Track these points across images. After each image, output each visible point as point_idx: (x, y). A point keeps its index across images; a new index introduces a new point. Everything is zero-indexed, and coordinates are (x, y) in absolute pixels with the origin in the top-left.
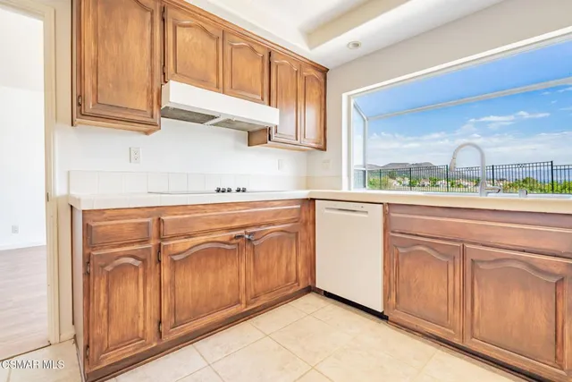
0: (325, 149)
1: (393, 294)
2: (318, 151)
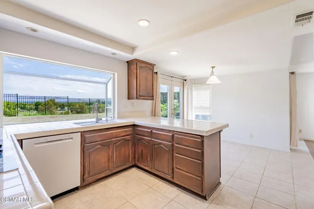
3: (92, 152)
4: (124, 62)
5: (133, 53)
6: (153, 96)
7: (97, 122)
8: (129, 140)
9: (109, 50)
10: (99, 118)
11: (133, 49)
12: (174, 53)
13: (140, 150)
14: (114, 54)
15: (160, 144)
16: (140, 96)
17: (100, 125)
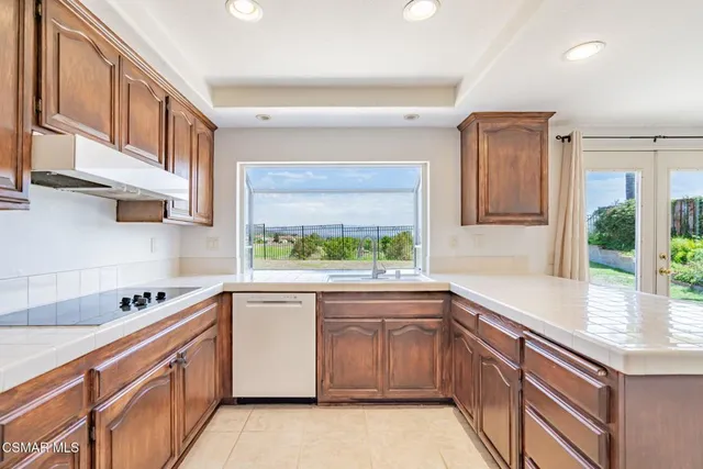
0: (212, 225)
1: (328, 376)
2: (205, 227)
3: (338, 337)
4: (452, 129)
5: (454, 102)
6: (541, 214)
7: (375, 277)
8: (434, 331)
9: (396, 112)
10: (380, 268)
11: (452, 88)
12: (583, 53)
13: (458, 363)
14: (411, 117)
15: (492, 359)
16: (487, 214)
17: (380, 284)
